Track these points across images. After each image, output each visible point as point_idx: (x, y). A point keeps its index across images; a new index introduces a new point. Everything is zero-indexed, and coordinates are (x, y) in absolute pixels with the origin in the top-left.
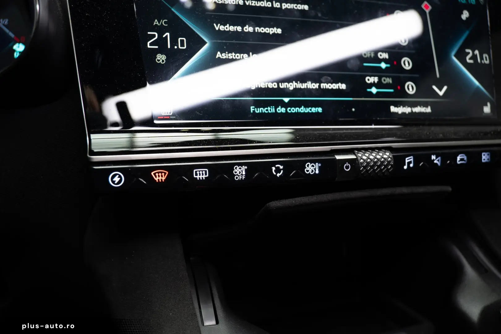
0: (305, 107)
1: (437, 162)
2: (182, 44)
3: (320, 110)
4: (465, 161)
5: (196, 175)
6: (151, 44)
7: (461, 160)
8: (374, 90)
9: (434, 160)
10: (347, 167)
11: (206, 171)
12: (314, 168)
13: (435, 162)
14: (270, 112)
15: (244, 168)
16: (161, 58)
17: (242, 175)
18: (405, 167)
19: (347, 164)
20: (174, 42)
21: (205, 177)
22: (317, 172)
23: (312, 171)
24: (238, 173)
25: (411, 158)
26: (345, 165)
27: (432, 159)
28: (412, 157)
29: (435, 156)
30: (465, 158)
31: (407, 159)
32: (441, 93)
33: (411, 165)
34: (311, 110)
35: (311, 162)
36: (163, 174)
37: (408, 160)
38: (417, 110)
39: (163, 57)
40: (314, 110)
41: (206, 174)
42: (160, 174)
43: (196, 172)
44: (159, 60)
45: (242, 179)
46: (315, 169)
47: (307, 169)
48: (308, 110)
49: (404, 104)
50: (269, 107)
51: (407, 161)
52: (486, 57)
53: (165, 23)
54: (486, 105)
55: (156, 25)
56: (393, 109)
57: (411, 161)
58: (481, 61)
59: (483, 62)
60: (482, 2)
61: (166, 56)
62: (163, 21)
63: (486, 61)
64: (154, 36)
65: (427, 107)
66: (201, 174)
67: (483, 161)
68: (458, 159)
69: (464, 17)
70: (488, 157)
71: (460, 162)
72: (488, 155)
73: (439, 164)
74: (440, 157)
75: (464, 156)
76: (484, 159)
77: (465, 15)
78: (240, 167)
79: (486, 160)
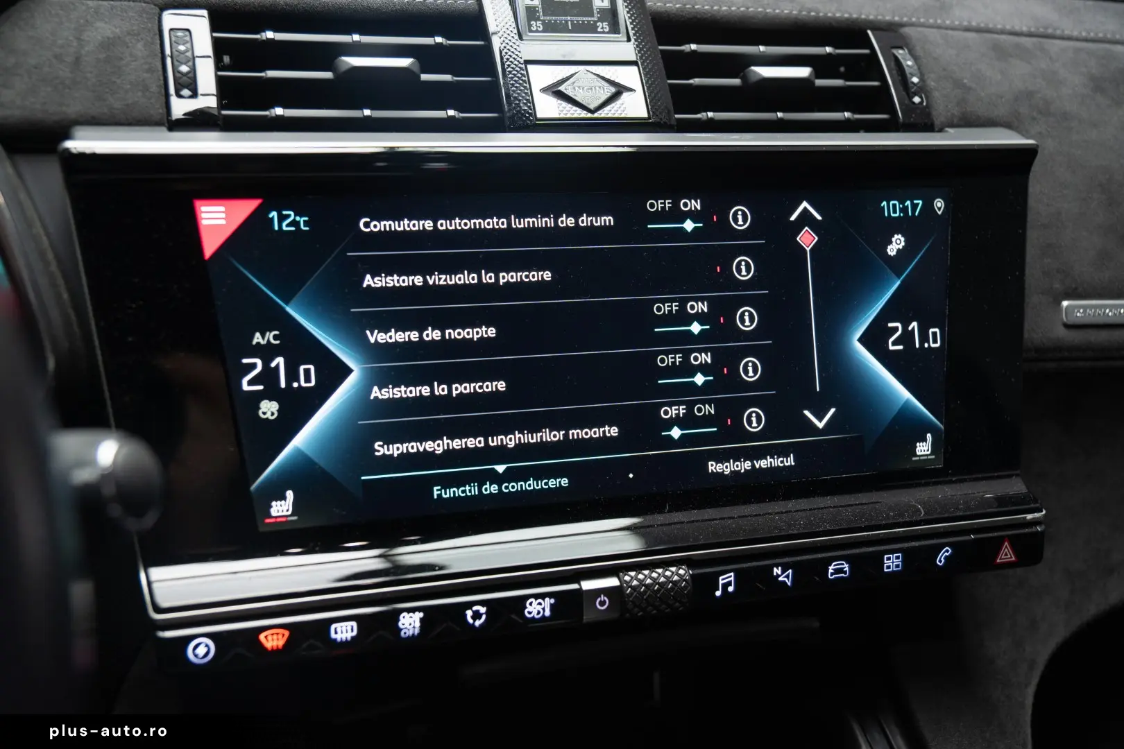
0: (536, 479)
1: (786, 579)
2: (307, 374)
3: (565, 482)
4: (845, 573)
5: (336, 633)
6: (250, 383)
7: (837, 571)
8: (676, 433)
9: (778, 576)
10: (602, 603)
11: (352, 627)
12: (542, 606)
13: (780, 579)
14: (469, 494)
15: (418, 616)
16: (269, 409)
17: (414, 627)
18: (718, 593)
19: (602, 598)
20: (292, 375)
21: (352, 638)
22: (547, 613)
23: (539, 613)
24: (407, 625)
25: (731, 577)
26: (599, 599)
27: (775, 574)
28: (732, 574)
29: (780, 568)
30: (846, 567)
31: (721, 578)
32: (820, 425)
33: (731, 589)
34: (546, 484)
35: (536, 596)
36: (280, 636)
37: (723, 579)
38: (763, 464)
39: (273, 406)
40: (552, 483)
41: (352, 630)
42: (275, 637)
43: (336, 629)
44: (264, 413)
45: (413, 634)
46: (544, 609)
47: (529, 608)
48: (541, 485)
49: (737, 455)
50: (467, 486)
51: (721, 583)
52: (934, 334)
53: (275, 337)
54: (925, 440)
55: (258, 343)
56: (713, 467)
57: (731, 581)
58: (921, 343)
59: (926, 345)
60: (939, 209)
61: (279, 404)
62: (270, 336)
63: (935, 341)
64: (254, 366)
65: (787, 456)
66: (344, 631)
67: (885, 570)
68: (831, 571)
69: (892, 250)
70: (899, 562)
71: (834, 576)
72: (897, 558)
73: (789, 584)
74: (790, 571)
75: (843, 564)
76: (888, 567)
77: (897, 244)
78: (411, 614)
79: (893, 568)
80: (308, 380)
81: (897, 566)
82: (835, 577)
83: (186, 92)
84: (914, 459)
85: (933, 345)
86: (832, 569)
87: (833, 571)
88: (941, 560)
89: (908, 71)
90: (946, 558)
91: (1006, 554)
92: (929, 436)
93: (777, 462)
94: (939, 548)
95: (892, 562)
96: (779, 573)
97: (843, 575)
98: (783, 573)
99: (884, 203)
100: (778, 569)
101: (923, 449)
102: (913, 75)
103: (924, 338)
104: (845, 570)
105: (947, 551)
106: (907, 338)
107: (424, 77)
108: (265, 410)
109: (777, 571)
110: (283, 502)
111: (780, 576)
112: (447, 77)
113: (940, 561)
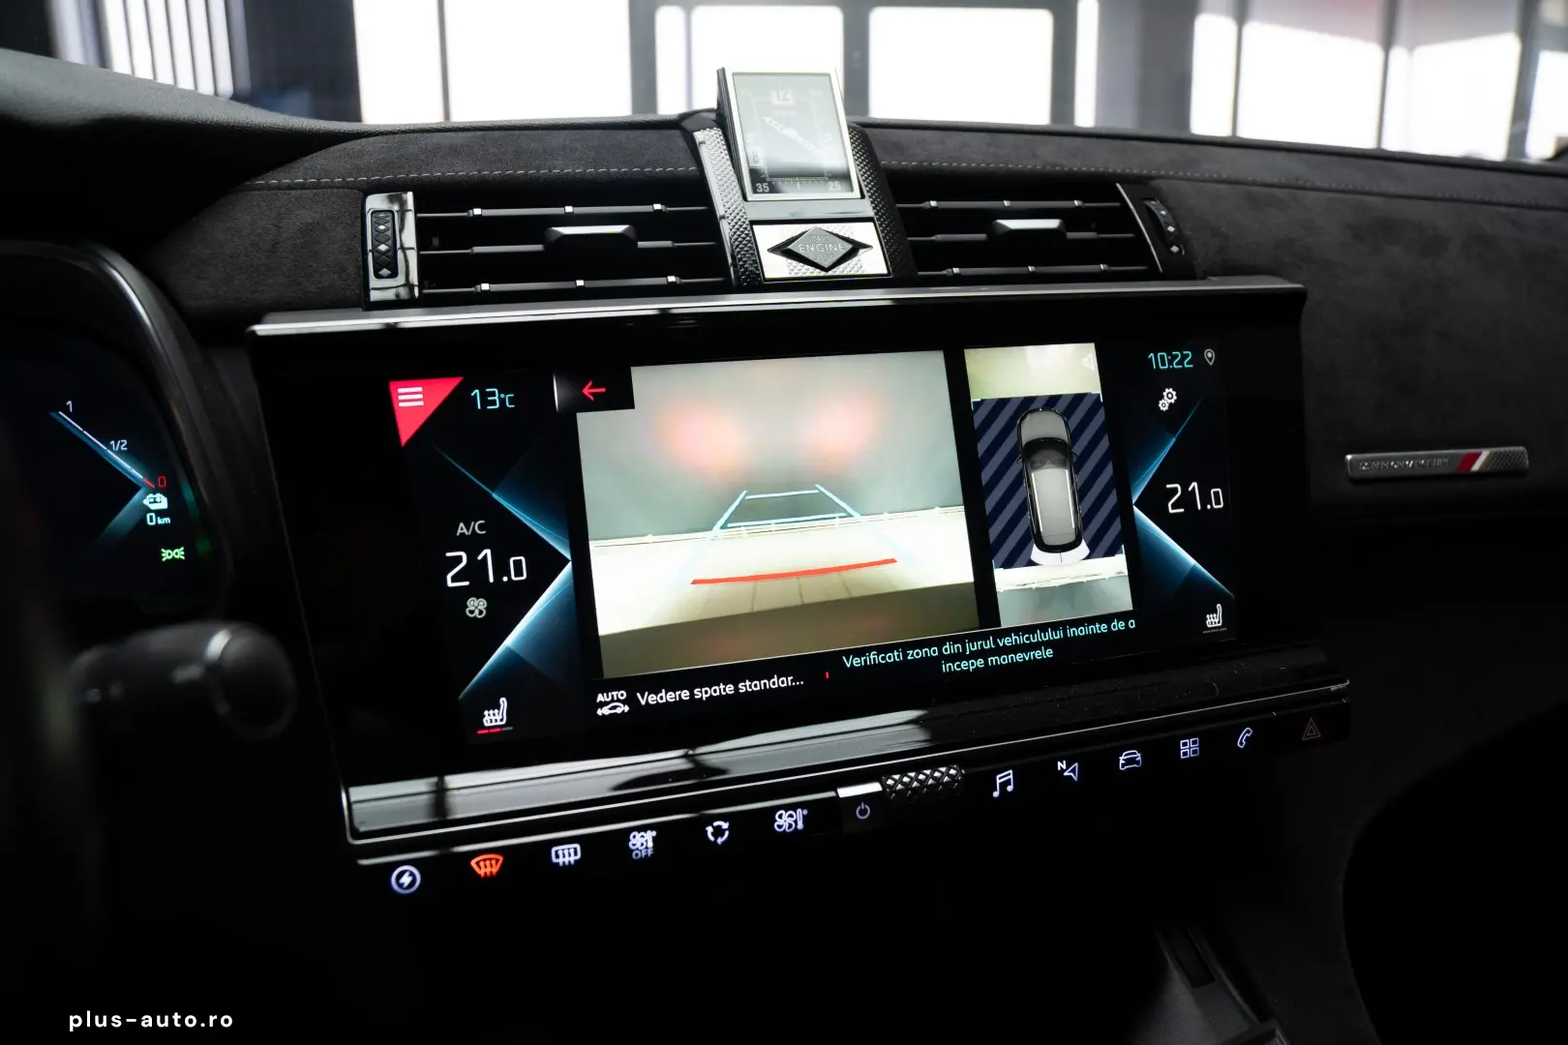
1: (1071, 774)
2: (518, 566)
4: (1137, 763)
5: (557, 856)
6: (455, 579)
7: (1128, 762)
9: (1063, 771)
10: (863, 812)
11: (575, 849)
12: (794, 819)
13: (1066, 774)
15: (650, 835)
16: (476, 606)
17: (647, 848)
18: (996, 794)
19: (863, 805)
20: (501, 568)
21: (575, 861)
22: (800, 826)
23: (790, 826)
24: (638, 845)
25: (1009, 774)
26: (859, 808)
27: (1059, 769)
28: (1011, 771)
29: (1064, 762)
30: (1139, 756)
31: (998, 777)
33: (1010, 788)
35: (786, 807)
36: (494, 862)
37: (1000, 778)
39: (481, 603)
41: (576, 854)
42: (488, 862)
43: (556, 852)
44: (472, 612)
45: (646, 856)
46: (796, 822)
47: (779, 822)
51: (998, 781)
52: (1217, 494)
53: (481, 527)
54: (1215, 611)
55: (463, 534)
57: (1010, 779)
58: (1204, 505)
59: (1209, 507)
60: (1210, 359)
61: (487, 600)
62: (476, 525)
63: (1218, 503)
64: (459, 559)
66: (567, 855)
67: (1182, 757)
68: (1122, 762)
69: (1164, 405)
70: (1196, 747)
71: (1126, 767)
72: (1194, 742)
73: (1076, 778)
74: (1076, 764)
75: (1135, 754)
76: (1185, 754)
77: (1168, 399)
78: (642, 833)
79: (1190, 754)
80: (519, 573)
81: (1195, 752)
82: (1128, 769)
83: (385, 272)
84: (1205, 632)
85: (1216, 507)
86: (1123, 760)
87: (1124, 762)
88: (1242, 741)
89: (1162, 220)
90: (1247, 739)
91: (1312, 732)
92: (1219, 606)
94: (1239, 729)
95: (1188, 748)
96: (1064, 767)
97: (1136, 766)
98: (1068, 768)
99: (1152, 355)
100: (1062, 763)
101: (1214, 620)
102: (1169, 225)
103: (1206, 499)
104: (1137, 759)
105: (1248, 732)
106: (1187, 499)
107: (641, 244)
108: (472, 608)
109: (1061, 765)
110: (496, 711)
111: (1065, 771)
112: (668, 244)
113: (1241, 743)
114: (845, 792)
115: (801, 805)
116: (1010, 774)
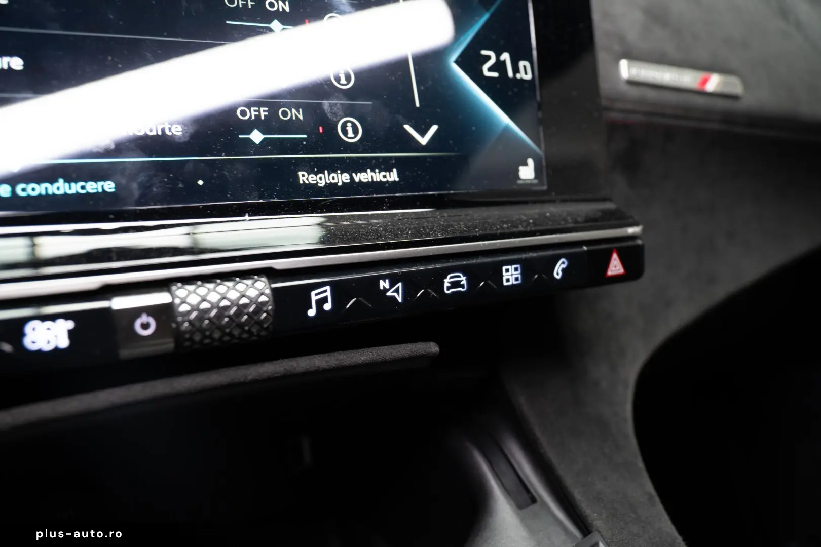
0: (68, 180)
1: (395, 294)
3: (109, 186)
4: (463, 286)
7: (454, 284)
8: (257, 137)
9: (386, 290)
12: (55, 333)
13: (389, 294)
18: (312, 312)
19: (144, 318)
22: (64, 343)
23: (49, 342)
25: (326, 291)
27: (382, 288)
28: (328, 288)
29: (387, 281)
30: (463, 280)
31: (313, 293)
32: (424, 141)
33: (328, 307)
34: (83, 188)
35: (43, 319)
37: (316, 295)
38: (364, 177)
40: (92, 187)
46: (57, 337)
47: (31, 336)
48: (75, 188)
49: (332, 166)
51: (314, 298)
52: (525, 67)
54: (526, 164)
56: (304, 178)
57: (326, 298)
58: (514, 74)
59: (519, 76)
63: (526, 74)
65: (390, 171)
67: (505, 283)
68: (446, 284)
70: (518, 274)
71: (451, 291)
72: (516, 269)
73: (400, 299)
74: (400, 284)
75: (459, 277)
76: (508, 280)
79: (513, 281)
82: (453, 293)
84: (518, 182)
85: (524, 77)
86: (449, 282)
87: (449, 285)
90: (563, 270)
92: (530, 160)
93: (378, 177)
94: (554, 261)
96: (387, 286)
97: (461, 289)
98: (391, 286)
100: (385, 282)
101: (526, 172)
103: (516, 70)
104: (462, 283)
105: (563, 263)
106: (499, 66)
111: (388, 290)
113: (558, 274)
114: (119, 303)
115: (66, 316)
116: (328, 292)
